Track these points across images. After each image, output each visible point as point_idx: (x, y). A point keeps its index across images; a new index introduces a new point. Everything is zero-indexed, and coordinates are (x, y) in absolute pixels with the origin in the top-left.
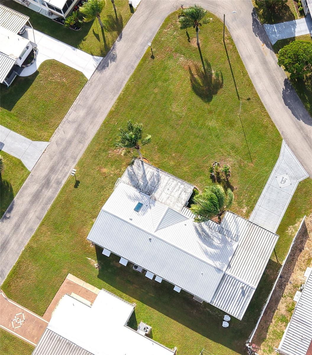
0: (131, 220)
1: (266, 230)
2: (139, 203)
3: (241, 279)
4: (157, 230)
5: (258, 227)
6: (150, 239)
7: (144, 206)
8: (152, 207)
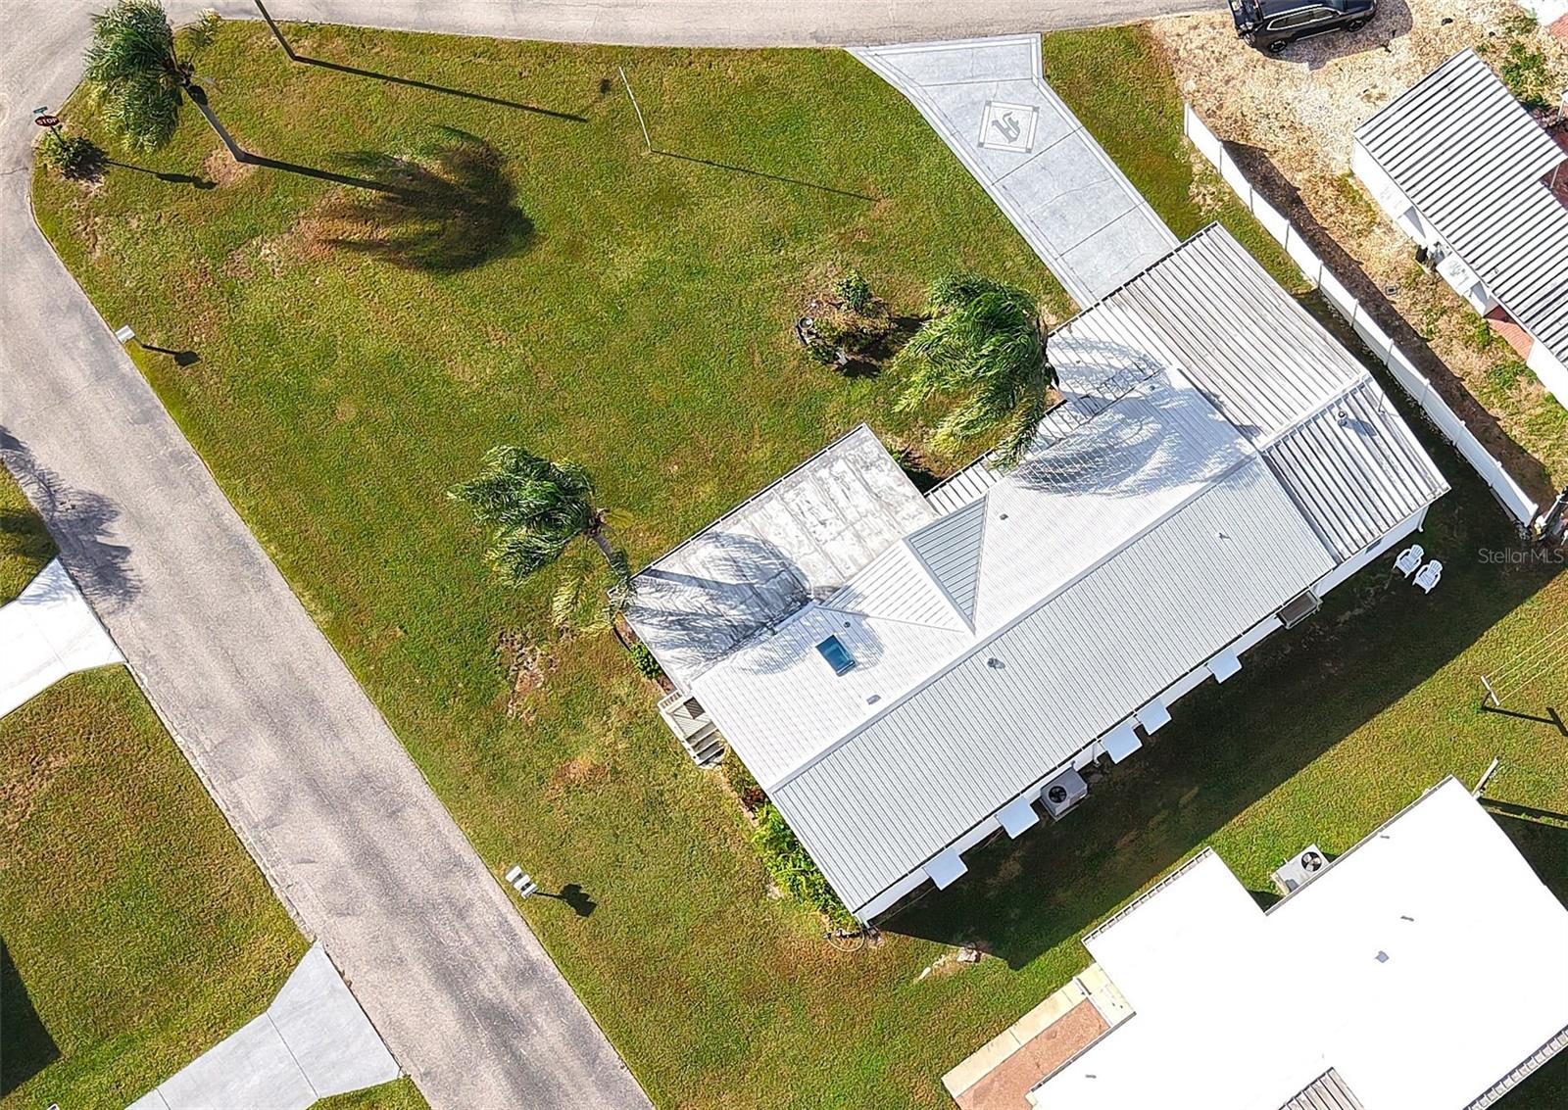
0: (874, 699)
2: (821, 648)
4: (970, 620)
6: (992, 663)
7: (841, 634)
8: (864, 607)
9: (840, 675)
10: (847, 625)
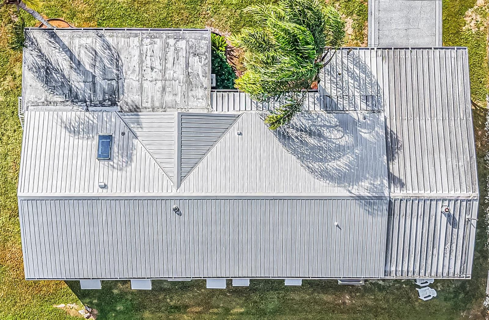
0: (105, 187)
1: (430, 50)
2: (101, 137)
3: (434, 194)
4: (181, 180)
5: (408, 52)
6: (176, 210)
7: (117, 137)
9: (98, 160)
10: (123, 134)
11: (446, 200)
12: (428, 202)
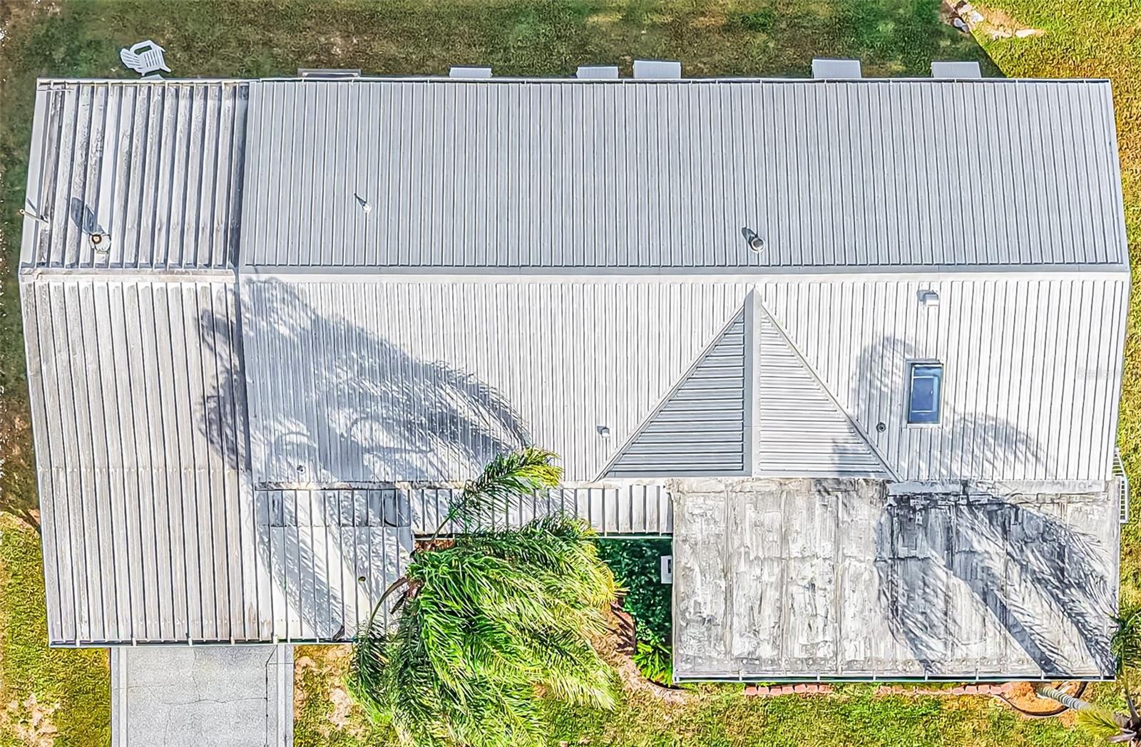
0: (925, 295)
1: (142, 639)
2: (933, 416)
3: (130, 279)
4: (744, 315)
6: (754, 241)
7: (895, 420)
8: (843, 432)
9: (937, 365)
10: (881, 427)
11: (100, 266)
12: (142, 260)
